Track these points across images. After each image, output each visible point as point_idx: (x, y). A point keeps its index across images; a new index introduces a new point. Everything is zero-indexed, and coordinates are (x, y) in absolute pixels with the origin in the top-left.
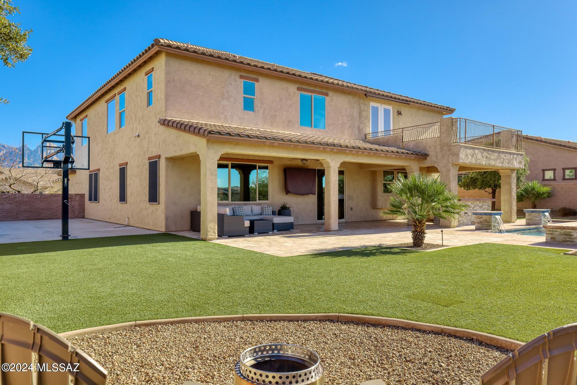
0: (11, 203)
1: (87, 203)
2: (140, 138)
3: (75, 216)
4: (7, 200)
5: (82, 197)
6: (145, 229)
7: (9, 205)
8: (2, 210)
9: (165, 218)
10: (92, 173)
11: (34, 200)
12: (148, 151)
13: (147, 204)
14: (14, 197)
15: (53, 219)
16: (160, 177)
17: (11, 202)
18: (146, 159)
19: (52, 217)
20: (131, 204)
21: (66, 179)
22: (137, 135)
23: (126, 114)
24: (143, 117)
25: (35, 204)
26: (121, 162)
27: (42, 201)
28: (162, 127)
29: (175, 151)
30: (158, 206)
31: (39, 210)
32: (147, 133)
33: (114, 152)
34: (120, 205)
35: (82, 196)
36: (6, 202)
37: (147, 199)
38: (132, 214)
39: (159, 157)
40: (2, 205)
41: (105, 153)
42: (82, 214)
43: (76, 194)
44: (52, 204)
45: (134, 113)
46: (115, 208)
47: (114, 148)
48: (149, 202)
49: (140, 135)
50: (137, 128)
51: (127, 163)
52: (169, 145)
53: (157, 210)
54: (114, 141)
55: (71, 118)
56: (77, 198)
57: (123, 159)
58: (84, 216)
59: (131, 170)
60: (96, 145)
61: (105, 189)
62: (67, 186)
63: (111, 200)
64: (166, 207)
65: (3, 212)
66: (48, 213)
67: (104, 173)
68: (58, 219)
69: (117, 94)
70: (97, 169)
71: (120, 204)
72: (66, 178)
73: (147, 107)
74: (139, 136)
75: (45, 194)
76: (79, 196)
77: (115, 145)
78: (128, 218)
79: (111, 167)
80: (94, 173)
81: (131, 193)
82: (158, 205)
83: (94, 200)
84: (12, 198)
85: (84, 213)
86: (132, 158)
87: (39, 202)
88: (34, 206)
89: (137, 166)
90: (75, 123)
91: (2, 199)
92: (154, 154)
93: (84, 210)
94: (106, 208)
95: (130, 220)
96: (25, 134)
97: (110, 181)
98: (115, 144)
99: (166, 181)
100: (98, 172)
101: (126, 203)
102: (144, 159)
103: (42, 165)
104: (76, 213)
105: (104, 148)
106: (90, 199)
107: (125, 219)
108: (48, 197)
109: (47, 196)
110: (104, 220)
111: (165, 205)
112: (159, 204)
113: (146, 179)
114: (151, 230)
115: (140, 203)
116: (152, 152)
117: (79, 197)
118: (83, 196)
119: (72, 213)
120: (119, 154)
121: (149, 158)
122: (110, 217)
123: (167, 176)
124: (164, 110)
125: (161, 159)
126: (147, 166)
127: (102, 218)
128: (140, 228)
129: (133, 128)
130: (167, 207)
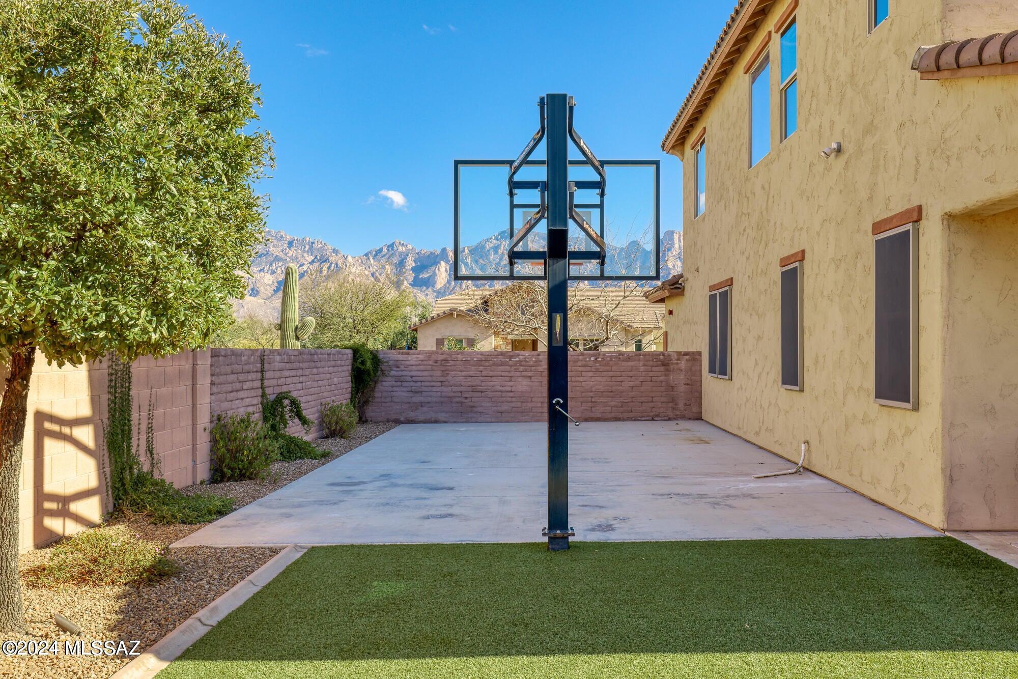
0: (530, 377)
1: (707, 378)
2: (843, 158)
3: (678, 413)
4: (521, 368)
5: (694, 360)
6: (863, 495)
7: (525, 382)
8: (511, 394)
9: (943, 471)
10: (716, 292)
11: (580, 369)
12: (870, 199)
13: (870, 405)
14: (536, 362)
15: (624, 420)
16: (922, 297)
17: (530, 374)
18: (866, 232)
19: (620, 416)
20: (816, 397)
21: (558, 318)
22: (834, 146)
23: (800, 86)
24: (853, 76)
25: (581, 379)
26: (787, 252)
27: (597, 370)
28: (930, 86)
29: (991, 180)
30: (911, 418)
31: (591, 394)
32: (870, 129)
33: (769, 221)
34: (784, 395)
35: (695, 357)
36: (518, 374)
37: (870, 383)
38: (820, 433)
39: (916, 215)
40: (511, 381)
41: (744, 230)
42: (695, 409)
43: (679, 353)
44: (620, 379)
45: (825, 71)
46: (770, 405)
47: (767, 208)
48: (878, 396)
49: (844, 146)
50: (832, 123)
51: (803, 252)
52: (958, 159)
53: (908, 432)
54: (767, 187)
55: (670, 146)
56: (683, 364)
57: (792, 240)
58: (701, 413)
59: (817, 275)
60: (725, 209)
61: (744, 340)
62: (561, 344)
63: (759, 377)
64: (950, 427)
65: (514, 399)
66: (613, 403)
67: (743, 290)
68: (635, 420)
69: (773, 32)
70: (727, 280)
71: (783, 390)
72: (557, 312)
73: (869, 32)
74: (839, 150)
75: (604, 354)
76: (687, 357)
77: (771, 199)
78: (807, 442)
79: (759, 271)
80: (720, 291)
81: (817, 356)
82: (914, 413)
83: (720, 374)
84: (531, 363)
85: (700, 405)
86: (818, 234)
87: (591, 374)
88: (579, 384)
89: (833, 259)
90: (682, 158)
91: (511, 366)
92: (897, 207)
93: (700, 398)
94: (747, 400)
95: (813, 448)
96: (461, 168)
97: (757, 314)
98: (771, 196)
99: (949, 317)
100: (727, 288)
101: (802, 391)
102: (858, 231)
103: (512, 271)
104: (681, 405)
105: (743, 213)
106: (712, 370)
107: (799, 446)
108: (611, 360)
109: (609, 359)
110: (744, 437)
111: (944, 419)
112: (916, 408)
113: (864, 307)
114: (883, 505)
115: (845, 396)
116: (888, 200)
117: (687, 360)
118: (697, 357)
119: (671, 405)
120: (781, 224)
121: (877, 227)
122: (758, 430)
123: (950, 294)
124: (937, 11)
125: (923, 223)
126: (869, 258)
127: (739, 428)
128: (845, 486)
129: (820, 126)
130: (952, 424)
